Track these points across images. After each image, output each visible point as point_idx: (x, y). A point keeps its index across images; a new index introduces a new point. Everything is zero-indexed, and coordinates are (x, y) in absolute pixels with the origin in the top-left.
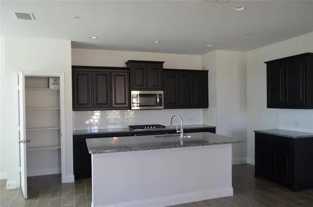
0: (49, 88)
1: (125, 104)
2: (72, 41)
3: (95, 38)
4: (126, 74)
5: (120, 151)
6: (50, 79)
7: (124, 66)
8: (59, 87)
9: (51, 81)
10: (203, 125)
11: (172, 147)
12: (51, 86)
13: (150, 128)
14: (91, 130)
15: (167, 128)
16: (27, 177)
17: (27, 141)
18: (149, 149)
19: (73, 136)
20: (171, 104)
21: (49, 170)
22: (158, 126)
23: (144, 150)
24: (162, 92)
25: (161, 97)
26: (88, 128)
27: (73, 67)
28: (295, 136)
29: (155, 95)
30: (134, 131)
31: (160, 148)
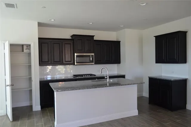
0: (23, 51)
1: (71, 61)
2: (38, 22)
3: (53, 20)
4: (72, 43)
5: (73, 90)
6: (24, 45)
7: (70, 38)
8: (30, 51)
9: (25, 47)
10: (117, 74)
11: (104, 87)
12: (25, 51)
13: (86, 76)
14: (47, 78)
15: (97, 76)
16: (12, 108)
17: (12, 85)
18: (90, 88)
19: (40, 82)
20: (98, 61)
21: (24, 103)
22: (91, 75)
23: (88, 88)
24: (93, 54)
25: (93, 57)
26: (45, 77)
27: (39, 38)
28: (172, 79)
29: (89, 56)
30: (77, 78)
31: (97, 88)
